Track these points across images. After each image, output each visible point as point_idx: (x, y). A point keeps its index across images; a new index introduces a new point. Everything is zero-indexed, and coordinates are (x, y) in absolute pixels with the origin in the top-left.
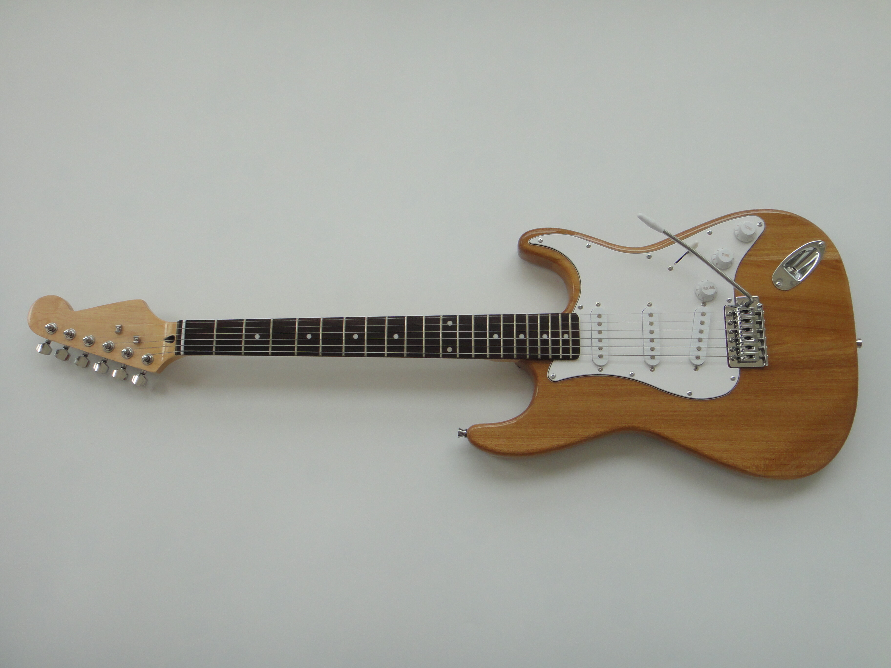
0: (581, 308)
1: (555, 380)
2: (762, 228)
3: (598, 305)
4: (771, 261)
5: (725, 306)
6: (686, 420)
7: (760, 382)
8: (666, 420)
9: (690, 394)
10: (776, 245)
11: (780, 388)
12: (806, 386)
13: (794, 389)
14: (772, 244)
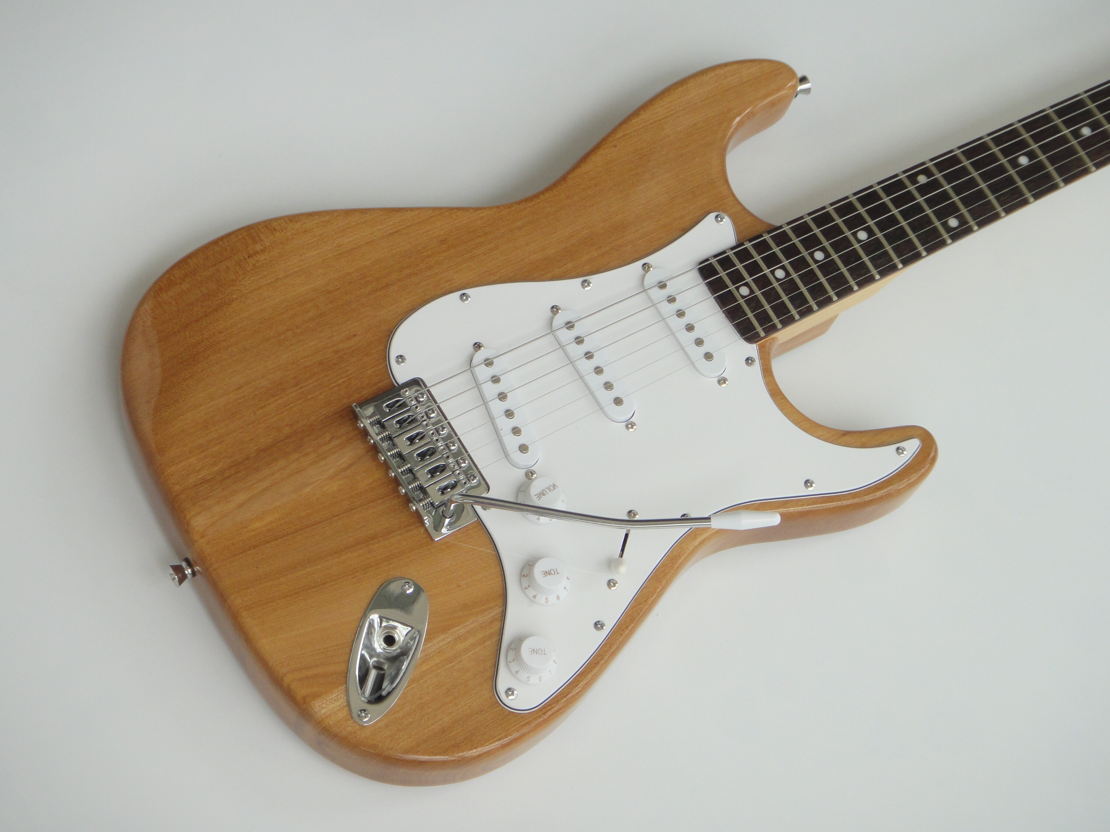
0: (749, 361)
1: (713, 215)
2: (501, 688)
4: (444, 630)
5: (488, 491)
7: (344, 379)
8: (479, 237)
9: (464, 297)
10: (454, 668)
11: (302, 385)
12: (255, 414)
13: (274, 396)
14: (462, 668)
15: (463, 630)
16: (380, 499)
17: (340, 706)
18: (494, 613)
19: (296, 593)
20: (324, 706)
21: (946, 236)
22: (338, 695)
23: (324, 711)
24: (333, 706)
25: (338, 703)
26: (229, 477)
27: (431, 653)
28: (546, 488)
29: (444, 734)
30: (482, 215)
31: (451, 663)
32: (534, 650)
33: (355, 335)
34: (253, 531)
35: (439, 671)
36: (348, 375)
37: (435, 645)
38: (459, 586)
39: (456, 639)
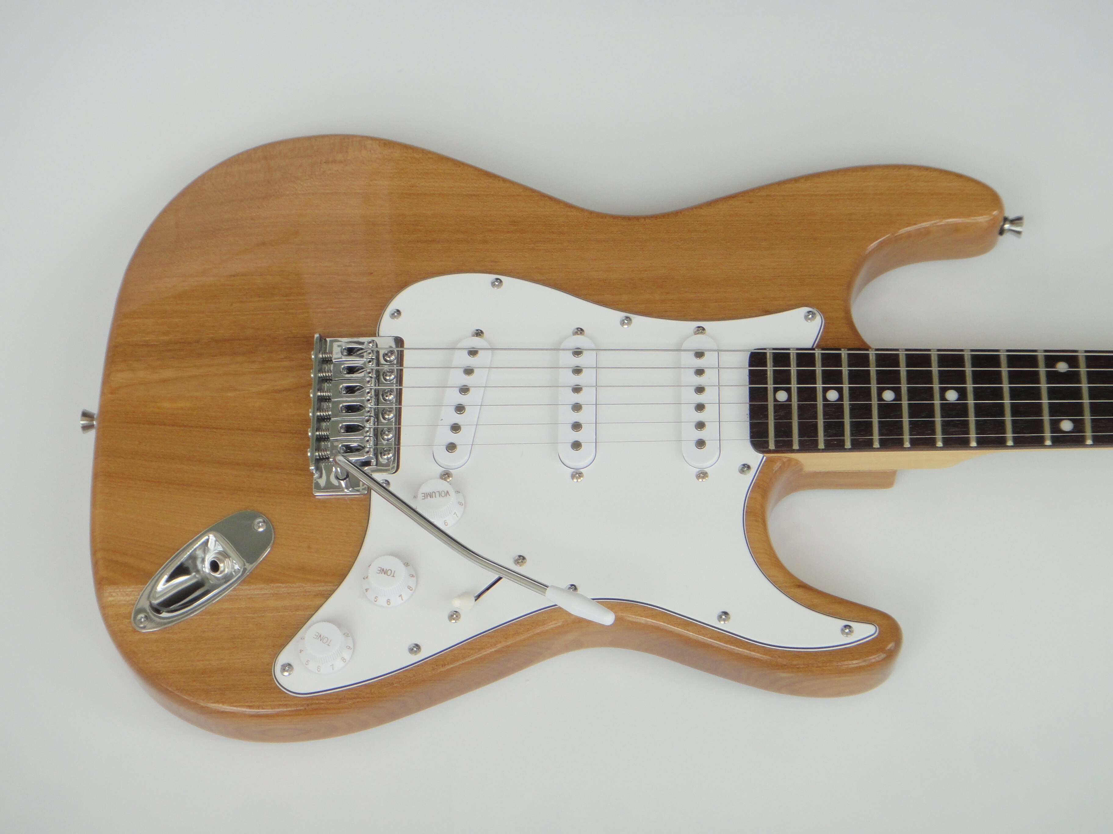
0: (746, 468)
1: (805, 310)
2: (282, 660)
3: (702, 475)
5: (394, 473)
6: (508, 232)
7: (333, 310)
8: (553, 233)
9: (498, 282)
10: (253, 620)
11: (292, 298)
12: (232, 304)
13: (260, 297)
14: (261, 624)
15: (286, 589)
16: (291, 433)
17: (128, 601)
18: (324, 588)
19: (159, 482)
20: (114, 594)
21: (1048, 434)
22: (133, 591)
23: (111, 599)
24: (122, 598)
25: (128, 598)
26: (170, 350)
27: (241, 595)
28: (437, 492)
29: (203, 676)
30: (569, 214)
31: (254, 614)
32: (320, 636)
33: (371, 274)
34: (158, 408)
35: (237, 616)
36: (339, 308)
37: (249, 590)
38: (309, 547)
39: (273, 594)
